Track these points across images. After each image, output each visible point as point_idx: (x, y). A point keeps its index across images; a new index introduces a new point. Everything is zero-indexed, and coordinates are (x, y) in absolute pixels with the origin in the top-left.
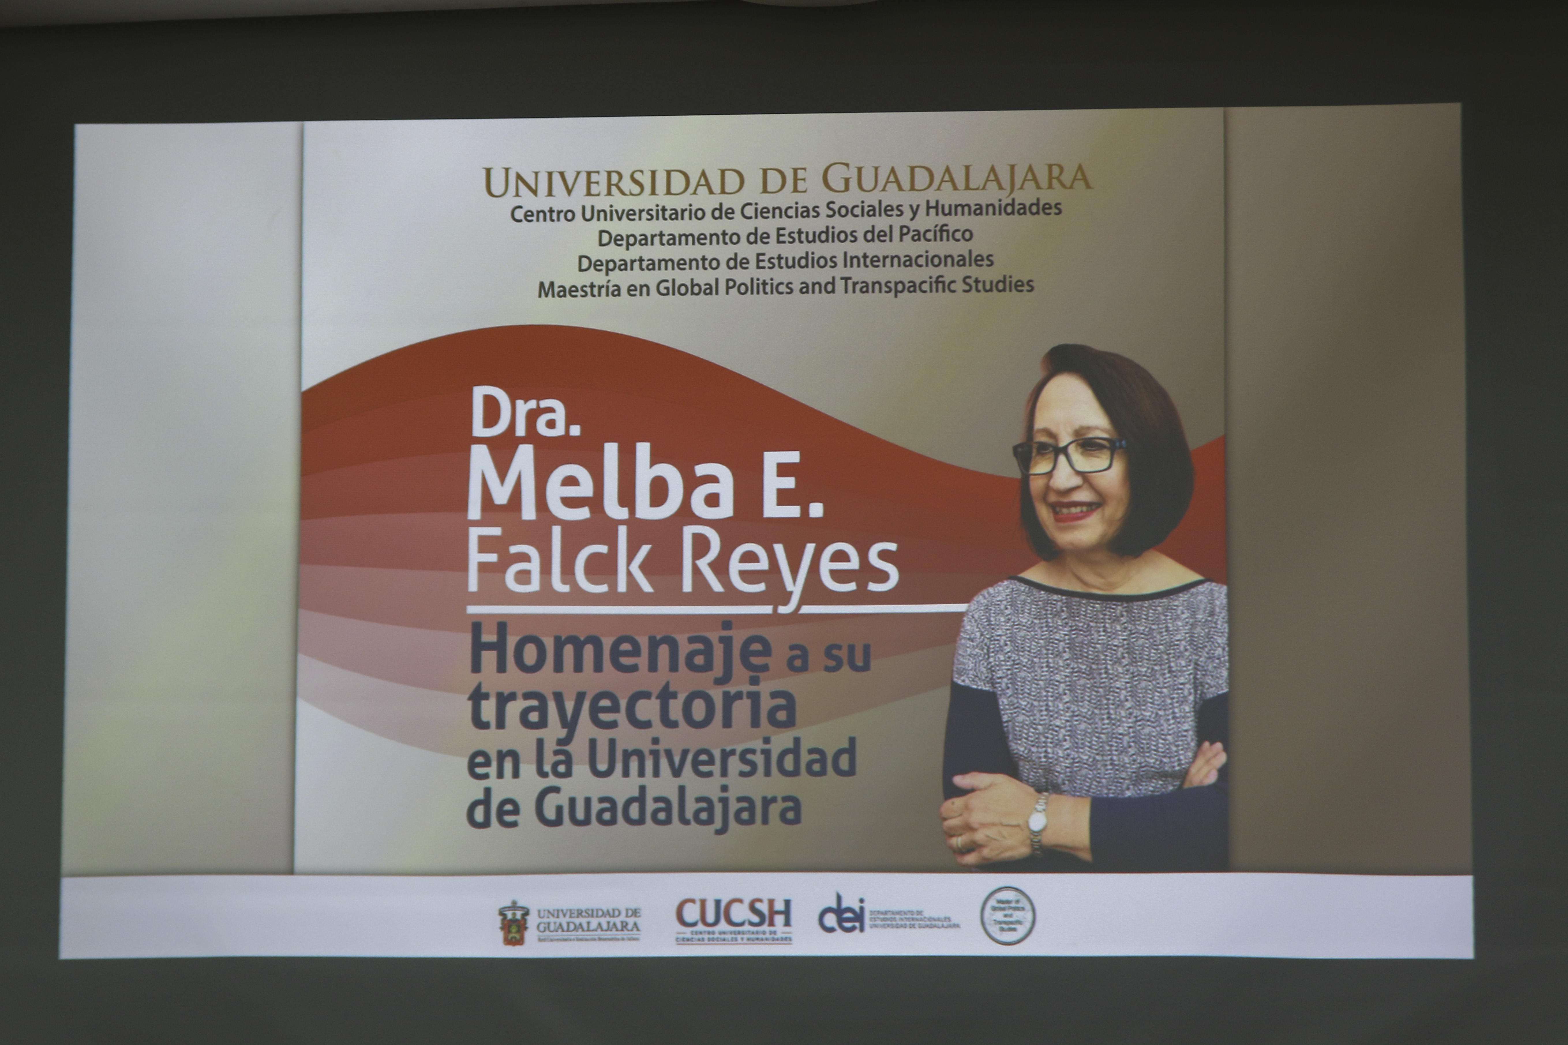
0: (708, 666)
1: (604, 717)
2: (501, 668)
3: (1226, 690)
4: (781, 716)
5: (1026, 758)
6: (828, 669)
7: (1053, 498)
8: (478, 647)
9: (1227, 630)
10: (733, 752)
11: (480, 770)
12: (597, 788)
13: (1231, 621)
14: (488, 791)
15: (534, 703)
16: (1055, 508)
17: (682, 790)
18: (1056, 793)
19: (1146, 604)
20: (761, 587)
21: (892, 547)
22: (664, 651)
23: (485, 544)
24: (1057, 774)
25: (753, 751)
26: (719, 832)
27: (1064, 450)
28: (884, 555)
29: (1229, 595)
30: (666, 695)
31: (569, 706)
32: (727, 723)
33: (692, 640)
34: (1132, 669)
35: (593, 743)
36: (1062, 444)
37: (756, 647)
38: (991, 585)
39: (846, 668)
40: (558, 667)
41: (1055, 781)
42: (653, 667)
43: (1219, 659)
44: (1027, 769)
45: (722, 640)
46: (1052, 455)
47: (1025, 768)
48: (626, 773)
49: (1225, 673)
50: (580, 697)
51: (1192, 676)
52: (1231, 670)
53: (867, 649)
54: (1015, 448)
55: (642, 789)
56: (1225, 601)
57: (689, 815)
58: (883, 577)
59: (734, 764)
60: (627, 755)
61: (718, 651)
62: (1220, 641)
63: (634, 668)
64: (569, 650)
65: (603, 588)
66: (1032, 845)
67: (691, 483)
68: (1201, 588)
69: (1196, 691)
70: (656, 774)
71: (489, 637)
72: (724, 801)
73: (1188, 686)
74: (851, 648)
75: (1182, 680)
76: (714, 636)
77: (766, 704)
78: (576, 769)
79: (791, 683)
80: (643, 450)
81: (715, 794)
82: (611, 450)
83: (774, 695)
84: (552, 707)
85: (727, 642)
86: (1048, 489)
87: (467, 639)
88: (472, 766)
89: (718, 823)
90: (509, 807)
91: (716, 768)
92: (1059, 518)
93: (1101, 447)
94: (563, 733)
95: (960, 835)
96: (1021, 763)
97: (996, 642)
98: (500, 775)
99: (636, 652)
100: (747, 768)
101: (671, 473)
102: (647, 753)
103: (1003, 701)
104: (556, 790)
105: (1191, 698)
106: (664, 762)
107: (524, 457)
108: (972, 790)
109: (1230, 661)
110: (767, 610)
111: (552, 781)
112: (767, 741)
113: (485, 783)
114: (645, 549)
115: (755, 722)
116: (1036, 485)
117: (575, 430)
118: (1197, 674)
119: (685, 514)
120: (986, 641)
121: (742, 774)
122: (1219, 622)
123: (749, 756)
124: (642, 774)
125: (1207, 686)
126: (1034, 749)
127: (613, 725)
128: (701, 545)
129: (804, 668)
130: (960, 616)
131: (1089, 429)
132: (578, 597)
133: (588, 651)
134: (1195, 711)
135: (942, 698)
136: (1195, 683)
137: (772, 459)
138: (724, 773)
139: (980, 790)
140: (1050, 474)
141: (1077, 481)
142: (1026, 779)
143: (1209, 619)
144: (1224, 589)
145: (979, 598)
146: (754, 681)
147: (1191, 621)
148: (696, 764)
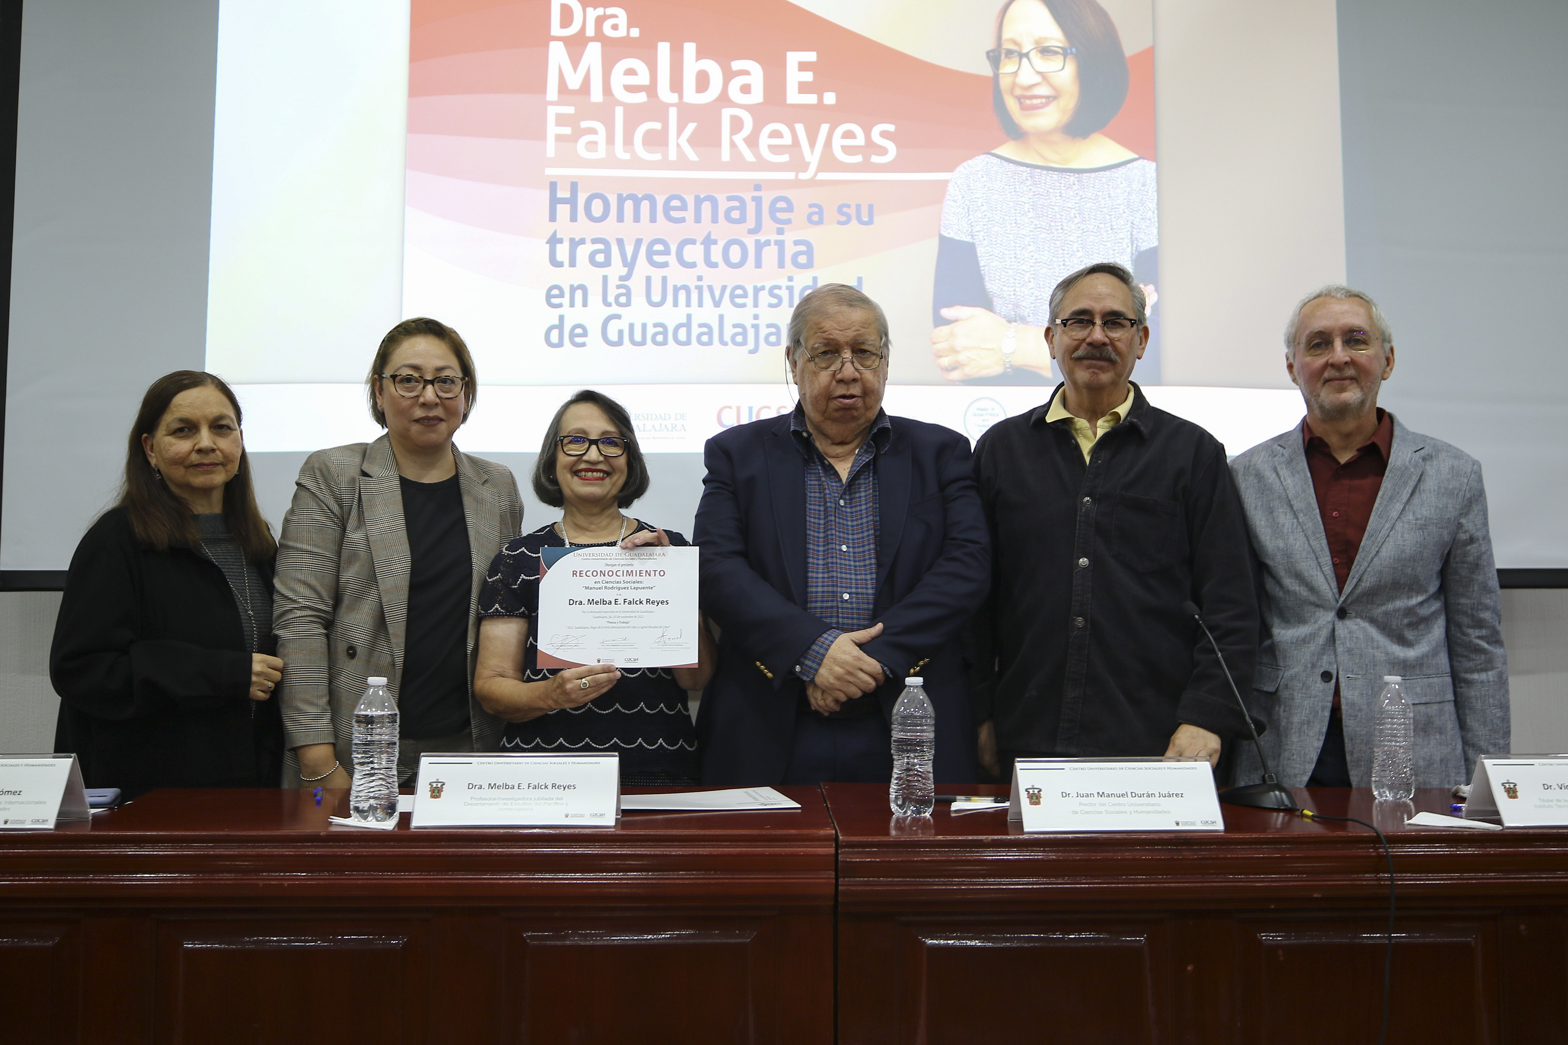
0: (742, 220)
1: (658, 259)
2: (574, 218)
3: (1156, 244)
4: (802, 259)
5: (1000, 295)
6: (840, 223)
7: (1018, 92)
8: (554, 201)
9: (1156, 197)
10: (763, 288)
11: (555, 301)
12: (651, 316)
13: (1159, 191)
14: (561, 318)
15: (601, 246)
16: (1019, 98)
17: (721, 317)
18: (1023, 323)
19: (1093, 175)
20: (785, 158)
21: (891, 128)
22: (706, 207)
23: (561, 120)
24: (1024, 308)
25: (779, 288)
26: (751, 352)
27: (1027, 55)
28: (884, 134)
29: (1158, 170)
30: (708, 242)
31: (629, 250)
32: (758, 264)
33: (729, 199)
34: (1082, 226)
35: (648, 279)
36: (1024, 51)
37: (781, 205)
38: (970, 159)
39: (854, 222)
40: (620, 218)
41: (1022, 314)
42: (698, 220)
43: (1150, 219)
44: (1000, 304)
45: (754, 199)
46: (1017, 59)
47: (997, 303)
48: (676, 304)
49: (1155, 231)
50: (639, 242)
51: (1129, 233)
52: (1160, 229)
53: (871, 207)
54: (988, 53)
55: (689, 317)
56: (1154, 175)
57: (727, 338)
58: (883, 151)
59: (764, 297)
60: (676, 290)
61: (751, 207)
62: (1150, 205)
63: (682, 220)
64: (629, 205)
65: (658, 157)
66: (1005, 365)
67: (729, 75)
68: (1135, 164)
69: (1132, 244)
70: (700, 305)
71: (563, 193)
72: (756, 327)
73: (1126, 240)
74: (858, 207)
75: (1122, 236)
76: (747, 196)
77: (790, 250)
78: (634, 299)
79: (811, 234)
80: (690, 48)
81: (748, 322)
82: (664, 49)
83: (797, 243)
84: (615, 250)
85: (758, 201)
86: (1014, 85)
87: (546, 194)
88: (549, 297)
89: (751, 345)
90: (579, 331)
91: (749, 301)
92: (1024, 108)
93: (1056, 53)
94: (624, 271)
95: (947, 356)
96: (995, 299)
97: (975, 203)
98: (572, 305)
99: (684, 207)
100: (775, 301)
101: (712, 67)
102: (692, 288)
103: (980, 251)
104: (618, 317)
105: (1129, 250)
106: (706, 295)
107: (593, 52)
108: (956, 321)
109: (1159, 222)
110: (790, 176)
111: (615, 309)
112: (790, 279)
113: (559, 311)
114: (691, 127)
115: (781, 265)
116: (1005, 82)
117: (635, 32)
118: (1132, 231)
119: (724, 99)
120: (967, 202)
121: (771, 306)
122: (1149, 191)
123: (776, 291)
124: (688, 305)
125: (1141, 241)
126: (1005, 288)
127: (665, 265)
128: (737, 124)
129: (820, 222)
130: (945, 183)
131: (1046, 39)
132: (637, 163)
133: (645, 206)
134: (1132, 260)
135: (933, 246)
136: (1131, 238)
137: (794, 58)
138: (756, 305)
139: (962, 320)
140: (1015, 74)
141: (1038, 79)
142: (999, 312)
143: (1142, 188)
144: (1154, 164)
145: (960, 169)
146: (780, 232)
147: (1128, 190)
148: (733, 297)
